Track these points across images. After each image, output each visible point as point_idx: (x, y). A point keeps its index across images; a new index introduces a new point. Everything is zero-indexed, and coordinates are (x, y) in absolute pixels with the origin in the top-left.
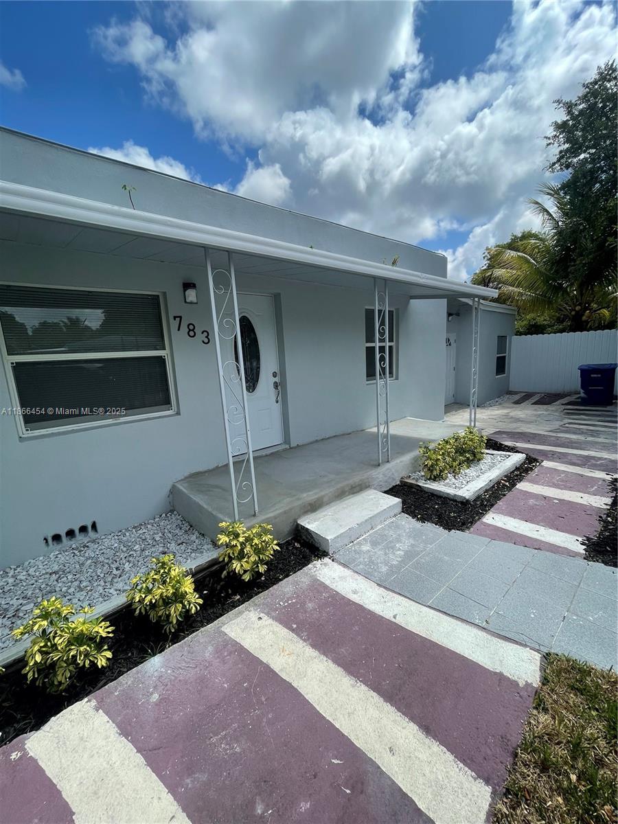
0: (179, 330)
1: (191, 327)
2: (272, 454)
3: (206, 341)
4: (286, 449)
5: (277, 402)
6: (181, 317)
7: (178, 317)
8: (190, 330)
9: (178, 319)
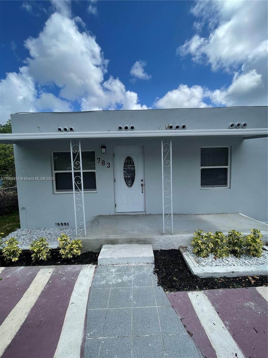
0: (99, 163)
1: (103, 162)
2: (135, 215)
3: (109, 166)
4: (143, 215)
5: (142, 192)
6: (100, 158)
7: (98, 158)
8: (103, 163)
9: (99, 159)
